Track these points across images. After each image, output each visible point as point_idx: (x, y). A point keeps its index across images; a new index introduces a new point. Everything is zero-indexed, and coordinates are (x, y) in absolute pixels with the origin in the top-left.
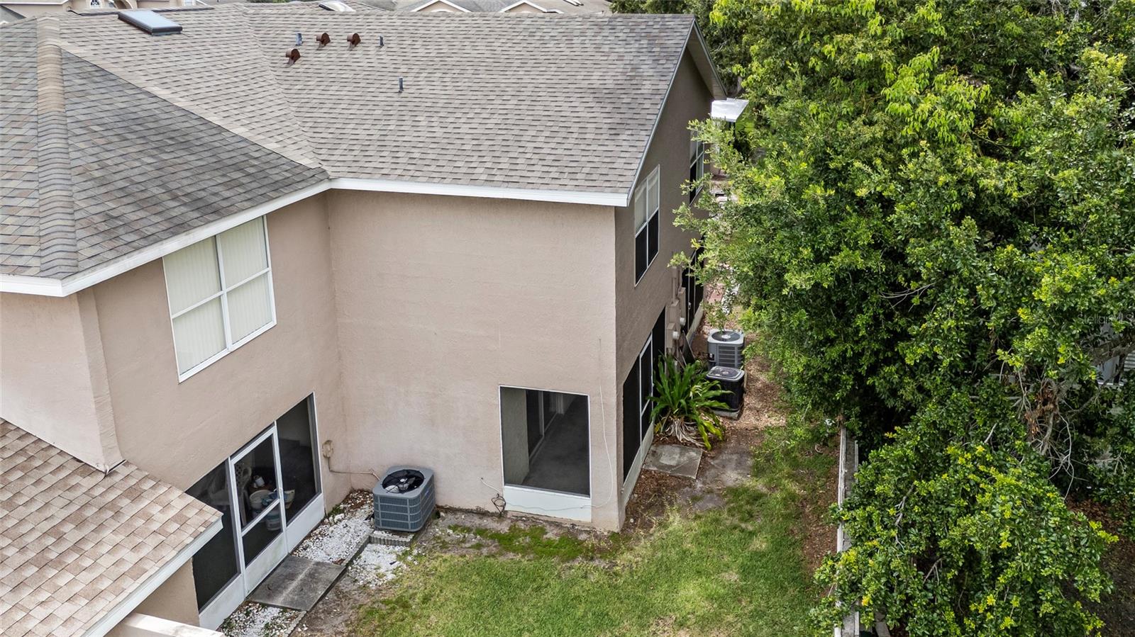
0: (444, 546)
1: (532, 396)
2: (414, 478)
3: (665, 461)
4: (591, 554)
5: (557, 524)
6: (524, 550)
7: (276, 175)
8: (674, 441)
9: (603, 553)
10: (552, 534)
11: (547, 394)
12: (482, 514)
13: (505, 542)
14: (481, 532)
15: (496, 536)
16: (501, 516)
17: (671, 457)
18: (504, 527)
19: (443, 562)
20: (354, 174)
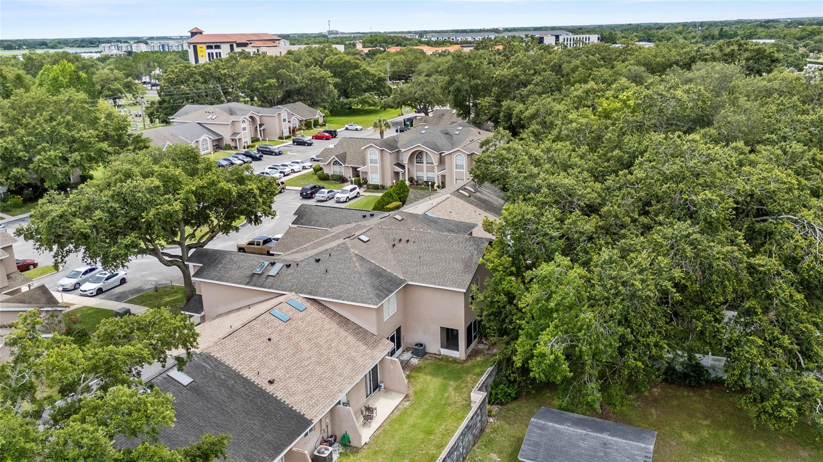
0: (428, 359)
1: (448, 329)
2: (421, 345)
3: (479, 347)
4: (458, 363)
5: (452, 357)
6: (445, 362)
7: (398, 282)
8: (483, 343)
9: (461, 363)
10: (451, 359)
11: (452, 329)
12: (436, 354)
13: (441, 360)
14: (435, 358)
15: (439, 359)
16: (440, 355)
17: (481, 346)
18: (440, 357)
19: (427, 362)
20: (412, 281)
